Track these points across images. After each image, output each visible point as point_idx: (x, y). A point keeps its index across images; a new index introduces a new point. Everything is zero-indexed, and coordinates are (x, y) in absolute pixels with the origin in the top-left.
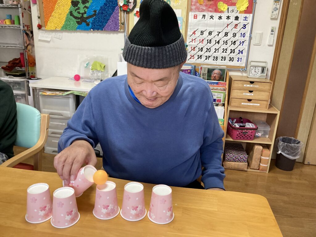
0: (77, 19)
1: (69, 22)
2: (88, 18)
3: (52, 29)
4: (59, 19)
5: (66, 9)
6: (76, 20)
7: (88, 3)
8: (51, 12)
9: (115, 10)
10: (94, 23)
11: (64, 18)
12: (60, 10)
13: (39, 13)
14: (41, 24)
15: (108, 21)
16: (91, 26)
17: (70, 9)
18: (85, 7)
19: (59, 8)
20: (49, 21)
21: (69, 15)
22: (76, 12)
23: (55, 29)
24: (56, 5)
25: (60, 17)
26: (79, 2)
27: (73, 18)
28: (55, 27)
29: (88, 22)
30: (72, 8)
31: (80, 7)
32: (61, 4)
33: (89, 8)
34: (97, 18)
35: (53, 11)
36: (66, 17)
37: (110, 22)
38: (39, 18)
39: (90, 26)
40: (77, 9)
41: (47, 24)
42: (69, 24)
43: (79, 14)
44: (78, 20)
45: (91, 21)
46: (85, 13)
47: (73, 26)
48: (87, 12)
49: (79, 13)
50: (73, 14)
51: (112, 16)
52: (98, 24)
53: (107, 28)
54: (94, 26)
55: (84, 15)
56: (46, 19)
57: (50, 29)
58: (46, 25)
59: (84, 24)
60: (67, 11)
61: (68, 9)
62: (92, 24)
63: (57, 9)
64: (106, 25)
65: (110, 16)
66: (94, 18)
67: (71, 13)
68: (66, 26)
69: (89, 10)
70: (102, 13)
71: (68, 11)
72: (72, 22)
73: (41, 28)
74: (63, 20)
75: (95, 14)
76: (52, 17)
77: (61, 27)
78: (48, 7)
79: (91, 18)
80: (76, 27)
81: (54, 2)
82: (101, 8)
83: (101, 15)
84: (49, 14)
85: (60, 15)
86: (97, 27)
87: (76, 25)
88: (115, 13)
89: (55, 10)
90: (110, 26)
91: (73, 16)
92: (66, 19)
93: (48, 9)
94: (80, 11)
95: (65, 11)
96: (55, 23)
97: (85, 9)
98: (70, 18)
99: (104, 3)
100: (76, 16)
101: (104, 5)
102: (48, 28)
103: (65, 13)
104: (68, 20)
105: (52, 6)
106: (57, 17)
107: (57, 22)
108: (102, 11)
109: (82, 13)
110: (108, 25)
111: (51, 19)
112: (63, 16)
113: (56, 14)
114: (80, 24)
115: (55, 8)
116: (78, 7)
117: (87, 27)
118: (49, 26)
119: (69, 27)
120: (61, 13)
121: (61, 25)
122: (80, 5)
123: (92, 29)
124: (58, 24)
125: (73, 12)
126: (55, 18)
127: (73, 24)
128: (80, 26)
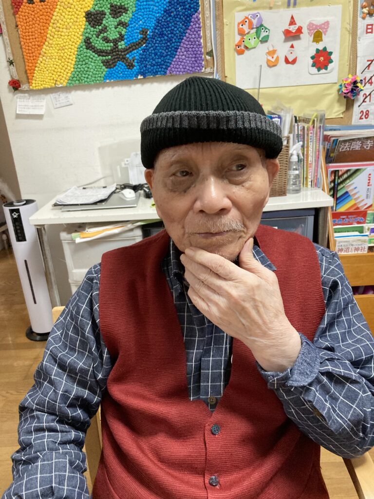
0: (103, 56)
1: (86, 64)
2: (128, 50)
3: (46, 86)
4: (60, 61)
5: (74, 35)
6: (101, 57)
7: (126, 13)
8: (39, 46)
9: (192, 24)
10: (145, 59)
11: (71, 57)
12: (60, 38)
13: (11, 51)
14: (16, 78)
15: (176, 52)
16: (138, 67)
17: (84, 33)
18: (121, 24)
19: (56, 33)
20: (37, 69)
21: (84, 47)
22: (99, 39)
23: (53, 85)
24: (50, 28)
25: (62, 54)
26: (105, 15)
27: (94, 54)
28: (53, 79)
29: (130, 58)
30: (88, 30)
31: (107, 24)
32: (62, 23)
33: (128, 26)
34: (150, 48)
35: (44, 43)
36: (76, 53)
37: (181, 54)
38: (11, 63)
39: (135, 68)
40: (101, 32)
41: (33, 76)
42: (86, 69)
43: (106, 42)
44: (107, 57)
45: (137, 57)
46: (122, 38)
47: (94, 72)
48: (126, 37)
49: (106, 40)
50: (93, 44)
51: (185, 38)
52: (154, 62)
53: (176, 68)
54: (146, 66)
55: (119, 43)
56: (31, 65)
57: (42, 87)
58: (30, 77)
59: (121, 65)
60: (79, 40)
61: (80, 33)
62: (140, 62)
63: (53, 37)
64: (172, 61)
65: (180, 39)
66: (142, 47)
67: (88, 44)
68: (80, 76)
69: (130, 29)
70: (162, 35)
71: (81, 37)
72: (93, 64)
73: (19, 87)
74: (70, 61)
75: (144, 39)
76: (44, 58)
77: (68, 78)
78: (30, 33)
79: (136, 49)
80: (102, 75)
81: (45, 21)
83: (159, 39)
84: (36, 52)
85: (63, 51)
86: (152, 68)
87: (102, 70)
88: (193, 30)
89: (48, 39)
90: (181, 62)
91: (94, 49)
92: (76, 58)
93: (31, 40)
94: (108, 36)
95: (72, 40)
96: (52, 72)
97: (120, 30)
98: (85, 54)
99: (165, 9)
100: (100, 49)
101: (165, 13)
102: (37, 85)
103: (74, 44)
104: (81, 59)
105: (39, 30)
106: (56, 56)
107: (57, 67)
108: (161, 30)
109: (113, 39)
110: (178, 60)
111: (41, 62)
112: (69, 53)
113: (51, 48)
114: (112, 66)
115: (48, 34)
116: (102, 25)
117: (130, 70)
118: (37, 80)
119: (87, 76)
120: (64, 44)
121: (67, 73)
122: (107, 21)
123: (141, 75)
124: (59, 73)
125: (93, 38)
126: (50, 60)
127: (94, 67)
128: (111, 72)
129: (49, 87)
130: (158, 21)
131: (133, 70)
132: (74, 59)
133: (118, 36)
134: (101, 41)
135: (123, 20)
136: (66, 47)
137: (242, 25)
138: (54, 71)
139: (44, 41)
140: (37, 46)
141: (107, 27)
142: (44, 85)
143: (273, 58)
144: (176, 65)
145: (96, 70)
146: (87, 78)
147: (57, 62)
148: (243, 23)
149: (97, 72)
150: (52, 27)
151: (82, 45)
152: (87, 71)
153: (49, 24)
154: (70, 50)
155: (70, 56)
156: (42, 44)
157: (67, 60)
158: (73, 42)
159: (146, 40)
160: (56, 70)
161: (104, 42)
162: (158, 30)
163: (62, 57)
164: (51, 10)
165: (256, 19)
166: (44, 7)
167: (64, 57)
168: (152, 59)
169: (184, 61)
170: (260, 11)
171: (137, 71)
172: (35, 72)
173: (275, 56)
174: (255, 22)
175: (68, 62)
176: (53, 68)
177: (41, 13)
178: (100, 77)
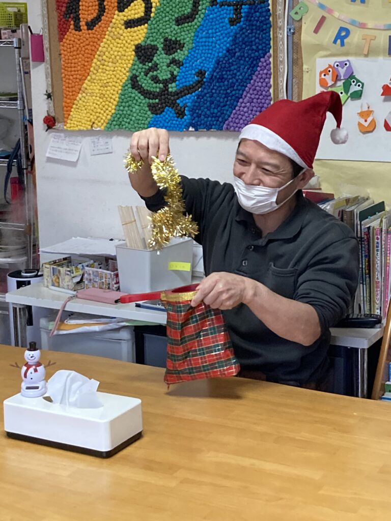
0: (149, 98)
1: (129, 106)
2: (179, 94)
3: (82, 128)
4: (101, 100)
5: (121, 71)
6: (147, 100)
7: (181, 50)
8: (80, 80)
9: (259, 69)
10: (199, 108)
11: (114, 97)
12: (104, 73)
13: (50, 83)
14: (53, 114)
15: (238, 102)
16: (189, 116)
17: (131, 70)
18: (174, 61)
19: (101, 66)
20: (74, 106)
21: (129, 86)
22: (147, 78)
23: (89, 127)
24: (95, 60)
25: (104, 92)
26: (157, 50)
27: (139, 95)
28: (90, 121)
29: (181, 105)
30: (136, 67)
31: (158, 62)
32: (109, 56)
33: (183, 65)
34: (206, 94)
35: (86, 77)
36: (120, 91)
37: (243, 105)
38: (49, 96)
39: (185, 117)
40: (150, 69)
41: (69, 115)
42: (129, 112)
43: (156, 83)
44: (154, 101)
45: (189, 104)
46: (173, 79)
47: (138, 117)
48: (178, 78)
49: (155, 79)
50: (140, 83)
51: (248, 85)
52: (208, 113)
53: (235, 122)
54: (199, 116)
55: (170, 85)
56: (69, 101)
57: (77, 129)
58: (66, 116)
59: (169, 112)
60: (124, 76)
61: (127, 69)
62: (192, 111)
63: (97, 71)
64: (231, 113)
65: (243, 86)
66: (197, 92)
67: (134, 82)
68: (121, 120)
69: (184, 69)
70: (221, 79)
71: (127, 74)
72: (137, 107)
73: (54, 125)
74: (112, 100)
75: (200, 83)
76: (84, 94)
77: (107, 121)
78: (73, 65)
79: (189, 93)
80: (147, 122)
81: (90, 52)
82: (218, 64)
83: (217, 84)
84: (76, 87)
85: (106, 88)
86: (206, 119)
87: (146, 115)
88: (260, 76)
89: (91, 73)
90: (243, 115)
91: (140, 89)
92: (119, 98)
93: (73, 73)
94: (158, 75)
95: (118, 76)
96: (91, 111)
97: (172, 70)
98: (130, 94)
99: (228, 48)
100: (147, 90)
101: (227, 54)
102: (72, 125)
103: (118, 81)
104: (125, 100)
105: (83, 62)
106: (97, 94)
107: (97, 106)
108: (220, 73)
109: (163, 80)
110: (238, 112)
111: (80, 99)
112: (112, 91)
113: (93, 84)
114: (159, 112)
115: (91, 67)
116: (153, 62)
117: (179, 119)
118: (73, 119)
119: (128, 120)
120: (108, 80)
121: (108, 115)
122: (158, 57)
123: (192, 127)
124: (97, 114)
125: (140, 77)
126: (90, 98)
127: (138, 111)
128: (157, 119)
129: (85, 129)
130: (218, 62)
131: (183, 120)
132: (117, 99)
133: (169, 76)
134: (150, 81)
135: (177, 58)
136: (110, 84)
137: (325, 75)
138: (93, 111)
139: (86, 74)
140: (78, 80)
141: (157, 64)
142: (79, 127)
143: (366, 121)
144: (236, 119)
145: (140, 114)
146: (129, 123)
147: (98, 101)
148: (326, 72)
149: (141, 118)
150: (97, 59)
151: (127, 83)
152: (129, 115)
153: (94, 56)
154: (113, 87)
155: (113, 95)
156: (84, 78)
157: (109, 99)
158: (118, 79)
159: (202, 84)
160: (95, 110)
161: (153, 82)
162: (218, 73)
163: (104, 95)
164: (99, 40)
165: (345, 68)
166: (91, 35)
167: (106, 96)
168: (207, 108)
169: (246, 114)
170: (350, 58)
171: (187, 121)
172: (72, 110)
173: (369, 120)
174: (342, 71)
175: (110, 102)
176: (92, 108)
177: (87, 42)
178: (144, 124)
